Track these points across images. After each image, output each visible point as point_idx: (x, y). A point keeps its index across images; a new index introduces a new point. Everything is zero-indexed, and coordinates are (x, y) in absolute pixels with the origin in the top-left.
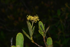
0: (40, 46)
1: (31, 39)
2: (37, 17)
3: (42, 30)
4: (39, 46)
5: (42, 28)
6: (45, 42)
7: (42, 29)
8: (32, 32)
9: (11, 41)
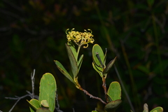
0: (93, 97)
1: (75, 81)
2: (90, 35)
3: (99, 64)
4: (91, 96)
5: (99, 59)
6: (105, 89)
7: (100, 61)
8: (76, 68)
9: (33, 78)
